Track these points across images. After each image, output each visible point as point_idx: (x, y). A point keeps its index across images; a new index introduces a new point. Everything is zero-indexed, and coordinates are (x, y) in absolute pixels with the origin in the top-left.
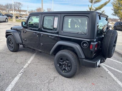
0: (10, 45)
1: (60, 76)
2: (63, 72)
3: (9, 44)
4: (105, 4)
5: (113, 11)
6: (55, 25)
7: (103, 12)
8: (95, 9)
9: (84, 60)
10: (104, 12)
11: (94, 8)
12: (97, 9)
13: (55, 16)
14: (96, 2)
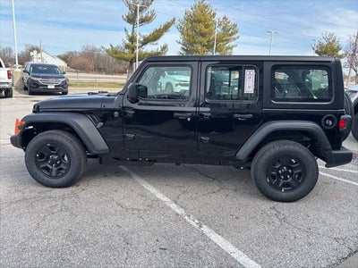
0: (48, 164)
14: (143, 21)
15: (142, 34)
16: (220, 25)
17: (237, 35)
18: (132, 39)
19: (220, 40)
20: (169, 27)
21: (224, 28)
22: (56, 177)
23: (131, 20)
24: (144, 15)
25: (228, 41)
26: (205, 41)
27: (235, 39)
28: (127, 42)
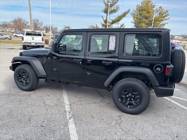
0: (22, 80)
1: (124, 114)
2: (128, 108)
3: (18, 79)
4: (124, 15)
5: (134, 24)
6: (112, 46)
7: (122, 26)
8: (111, 21)
9: (160, 88)
10: (124, 26)
11: (109, 20)
12: (113, 22)
13: (109, 35)
14: (112, 12)
15: (111, 18)
16: (157, 12)
17: (168, 17)
18: (106, 21)
19: (156, 20)
20: (126, 14)
21: (160, 13)
22: (25, 86)
23: (106, 11)
24: (113, 8)
25: (162, 21)
26: (147, 21)
27: (167, 19)
28: (103, 23)
